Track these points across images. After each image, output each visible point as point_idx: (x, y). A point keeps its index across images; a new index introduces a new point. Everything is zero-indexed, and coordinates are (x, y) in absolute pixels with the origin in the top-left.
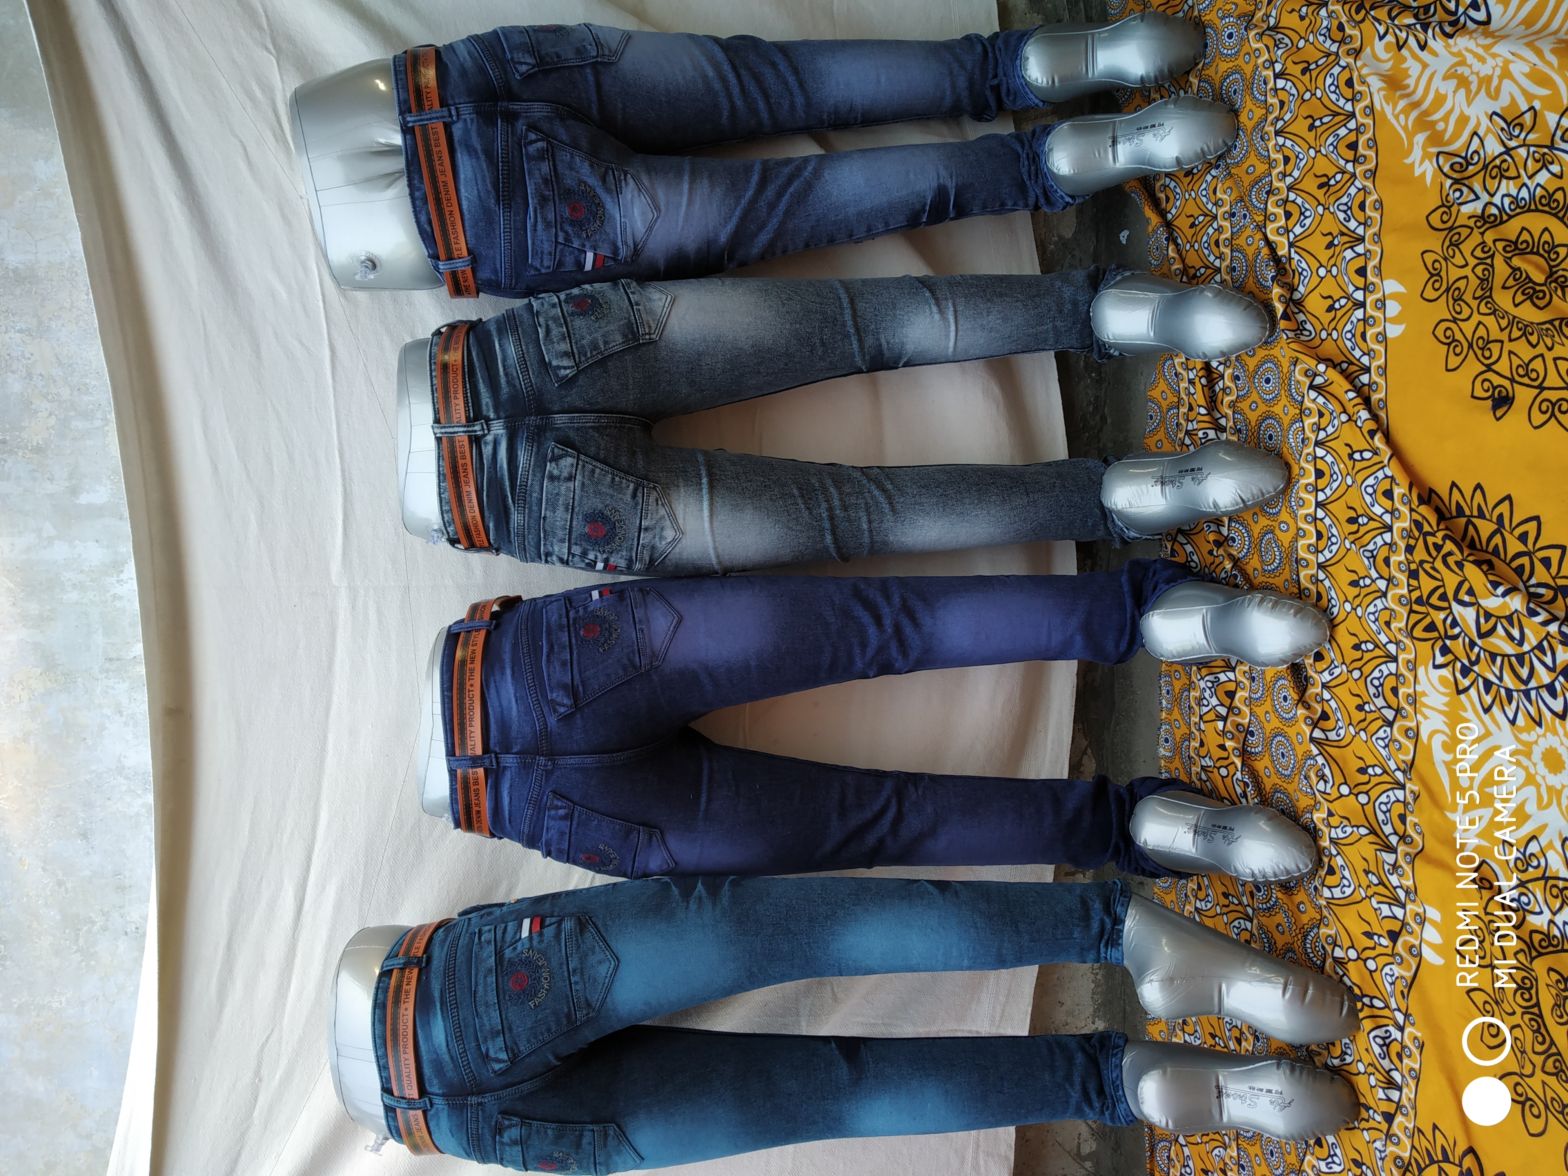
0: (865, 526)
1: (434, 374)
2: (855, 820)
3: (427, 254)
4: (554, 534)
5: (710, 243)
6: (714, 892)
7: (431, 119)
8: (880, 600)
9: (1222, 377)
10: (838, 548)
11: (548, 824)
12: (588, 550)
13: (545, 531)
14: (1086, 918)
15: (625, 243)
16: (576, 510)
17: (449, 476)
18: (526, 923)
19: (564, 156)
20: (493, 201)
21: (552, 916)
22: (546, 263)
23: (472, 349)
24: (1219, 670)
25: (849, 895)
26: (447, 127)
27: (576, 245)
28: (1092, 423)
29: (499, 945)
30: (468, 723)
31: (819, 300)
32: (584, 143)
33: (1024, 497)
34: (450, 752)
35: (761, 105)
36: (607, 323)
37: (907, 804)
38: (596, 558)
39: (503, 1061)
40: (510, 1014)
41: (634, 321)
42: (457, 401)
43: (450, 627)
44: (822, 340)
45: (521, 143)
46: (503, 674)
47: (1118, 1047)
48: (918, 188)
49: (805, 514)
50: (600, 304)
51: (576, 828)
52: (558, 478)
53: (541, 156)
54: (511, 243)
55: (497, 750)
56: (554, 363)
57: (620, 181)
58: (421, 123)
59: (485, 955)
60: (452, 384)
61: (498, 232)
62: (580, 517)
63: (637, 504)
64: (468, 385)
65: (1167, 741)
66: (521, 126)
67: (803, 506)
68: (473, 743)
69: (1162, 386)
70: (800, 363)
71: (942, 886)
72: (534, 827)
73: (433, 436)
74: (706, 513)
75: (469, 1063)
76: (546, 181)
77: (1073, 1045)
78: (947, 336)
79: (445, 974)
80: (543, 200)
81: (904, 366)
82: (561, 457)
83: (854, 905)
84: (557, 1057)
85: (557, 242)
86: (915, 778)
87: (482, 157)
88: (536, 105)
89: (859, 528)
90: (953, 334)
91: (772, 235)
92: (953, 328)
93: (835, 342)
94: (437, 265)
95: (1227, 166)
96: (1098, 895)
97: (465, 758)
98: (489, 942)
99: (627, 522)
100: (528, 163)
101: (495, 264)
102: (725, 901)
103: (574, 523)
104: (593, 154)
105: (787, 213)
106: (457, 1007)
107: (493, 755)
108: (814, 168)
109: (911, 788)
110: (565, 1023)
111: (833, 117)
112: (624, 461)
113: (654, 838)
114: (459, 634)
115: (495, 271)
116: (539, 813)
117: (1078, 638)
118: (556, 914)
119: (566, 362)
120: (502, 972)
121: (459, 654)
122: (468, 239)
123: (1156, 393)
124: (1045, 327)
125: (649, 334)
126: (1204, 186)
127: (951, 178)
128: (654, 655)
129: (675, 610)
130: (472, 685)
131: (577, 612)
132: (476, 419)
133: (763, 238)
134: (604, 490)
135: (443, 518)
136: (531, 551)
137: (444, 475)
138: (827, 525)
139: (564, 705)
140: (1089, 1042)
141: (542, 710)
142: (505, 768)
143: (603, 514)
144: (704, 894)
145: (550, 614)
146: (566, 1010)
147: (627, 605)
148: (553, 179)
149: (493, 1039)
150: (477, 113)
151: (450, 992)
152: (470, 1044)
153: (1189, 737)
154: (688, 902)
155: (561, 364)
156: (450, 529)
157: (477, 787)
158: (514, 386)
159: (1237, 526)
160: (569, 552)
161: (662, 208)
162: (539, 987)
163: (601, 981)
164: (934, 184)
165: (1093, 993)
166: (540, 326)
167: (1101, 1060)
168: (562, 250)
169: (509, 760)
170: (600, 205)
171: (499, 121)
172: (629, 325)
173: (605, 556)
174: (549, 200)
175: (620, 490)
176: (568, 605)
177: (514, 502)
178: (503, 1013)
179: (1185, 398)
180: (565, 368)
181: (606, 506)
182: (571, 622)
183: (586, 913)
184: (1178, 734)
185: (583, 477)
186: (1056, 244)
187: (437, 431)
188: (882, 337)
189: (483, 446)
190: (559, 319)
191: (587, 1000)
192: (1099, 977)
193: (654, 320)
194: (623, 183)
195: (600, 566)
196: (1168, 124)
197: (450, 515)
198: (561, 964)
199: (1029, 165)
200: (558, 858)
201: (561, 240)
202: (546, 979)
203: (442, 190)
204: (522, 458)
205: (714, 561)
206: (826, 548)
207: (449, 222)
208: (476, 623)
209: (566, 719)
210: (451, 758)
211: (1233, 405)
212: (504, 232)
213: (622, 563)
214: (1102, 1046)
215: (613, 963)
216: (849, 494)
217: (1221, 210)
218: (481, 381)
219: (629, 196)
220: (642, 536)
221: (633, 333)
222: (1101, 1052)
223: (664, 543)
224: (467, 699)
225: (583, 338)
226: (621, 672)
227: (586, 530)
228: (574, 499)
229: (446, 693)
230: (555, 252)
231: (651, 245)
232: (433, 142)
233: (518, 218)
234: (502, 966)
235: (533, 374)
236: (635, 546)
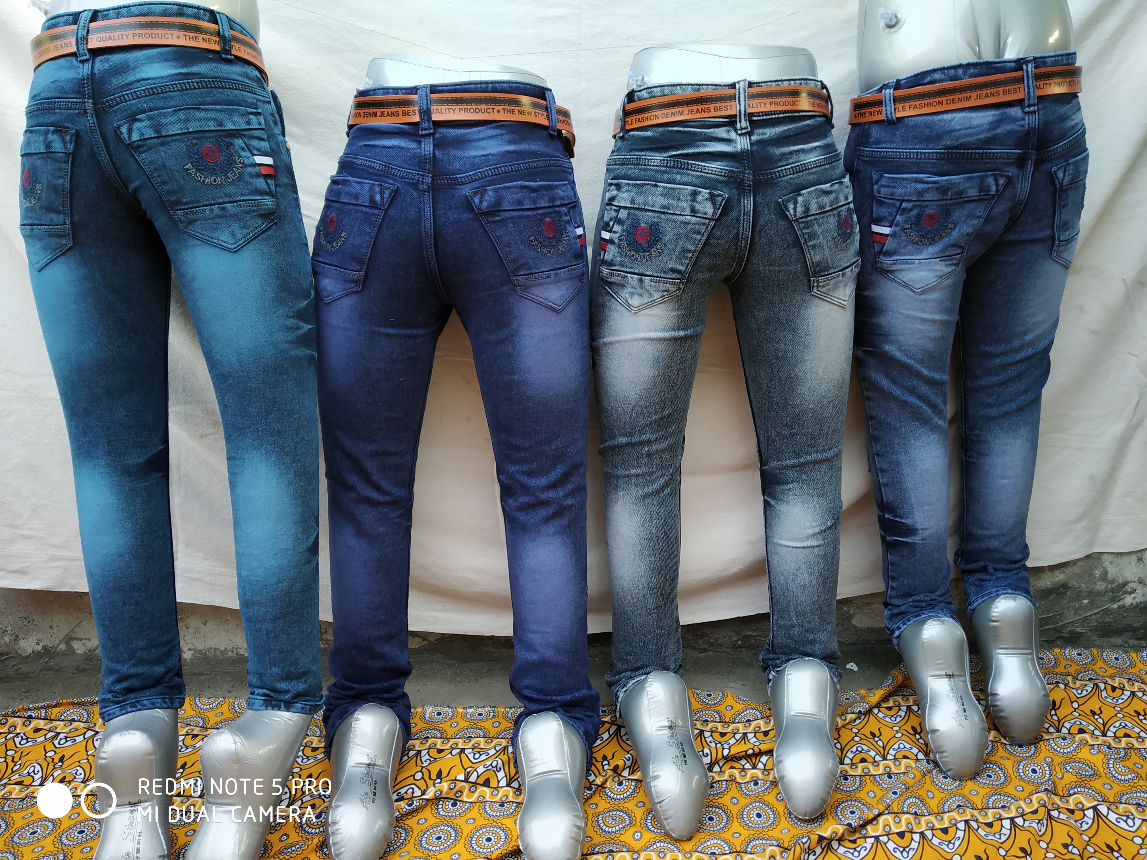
0: (633, 471)
1: (792, 82)
2: (371, 465)
3: (900, 78)
4: (639, 194)
5: (885, 336)
6: (303, 341)
7: (1028, 87)
8: (570, 487)
9: (754, 767)
10: (613, 448)
11: (365, 183)
12: (623, 225)
13: (642, 185)
14: (290, 677)
15: (895, 262)
16: (663, 216)
17: (698, 95)
18: (269, 161)
19: (980, 210)
20: (948, 143)
21: (276, 186)
22: (883, 190)
23: (813, 120)
24: (507, 772)
25: (304, 466)
26: (1020, 102)
27: (898, 218)
28: (700, 642)
29: (246, 133)
30: (463, 107)
31: (830, 432)
32: (989, 228)
33: (654, 606)
34: (434, 89)
35: (994, 380)
36: (830, 248)
37: (385, 510)
38: (615, 232)
39: (130, 136)
40: (178, 144)
41: (830, 272)
42: (768, 104)
43: (551, 90)
44: (796, 434)
45: (997, 170)
46: (510, 142)
47: (172, 703)
48: (916, 512)
49: (647, 421)
50: (846, 241)
51: (362, 211)
52: (694, 200)
53: (983, 189)
54: (906, 158)
55: (437, 135)
56: (800, 199)
57: (951, 260)
58: (1025, 78)
59: (235, 119)
60: (784, 100)
61: (917, 147)
62: (656, 220)
63: (665, 273)
64: (782, 115)
65: (439, 714)
66: (1012, 171)
67: (653, 419)
68: (443, 111)
69: (738, 707)
70: (777, 415)
71: (314, 549)
72: (362, 170)
73: (736, 81)
74: (653, 335)
75: (126, 101)
76: (960, 193)
77: (171, 662)
78: (792, 540)
79: (216, 78)
80: (943, 190)
81: (765, 500)
82: (714, 203)
83: (295, 472)
84: (136, 190)
85: (903, 201)
86: (407, 516)
87: (989, 135)
88: (1028, 186)
89: (630, 467)
90: (794, 544)
91: (886, 389)
92: (799, 544)
93: (793, 446)
94: (889, 88)
95: (930, 772)
96: (310, 686)
97: (429, 102)
98: (249, 123)
99: (649, 263)
100: (978, 177)
101: (886, 142)
102: (294, 352)
103: (650, 214)
104: (977, 236)
105: (906, 403)
106: (183, 90)
107: (432, 131)
108: (940, 426)
109: (399, 512)
110: (172, 199)
111: (976, 438)
112: (705, 261)
113: (353, 285)
114: (545, 99)
115: (878, 142)
116: (376, 175)
117: (535, 657)
118: (278, 189)
119: (800, 209)
120: (220, 136)
121: (525, 100)
122: (913, 118)
123: (730, 701)
124: (794, 618)
125: (818, 286)
126: (908, 746)
127: (922, 539)
128: (526, 288)
129: (566, 306)
130: (498, 111)
131: (566, 215)
132: (751, 122)
133: (884, 382)
134: (681, 243)
135: (656, 87)
136: (622, 170)
137: (699, 90)
138: (635, 439)
139: (481, 202)
140: (174, 676)
141: (476, 180)
142: (420, 142)
143: (658, 241)
144: (301, 332)
145: (564, 188)
146: (184, 200)
147: (571, 262)
148: (961, 200)
149: (152, 126)
150: (1028, 131)
151: (197, 83)
152: (146, 102)
153: (445, 738)
154: (293, 317)
155: (798, 205)
156: (644, 94)
157: (400, 113)
158: (780, 160)
159: (632, 787)
160: (620, 207)
161: (923, 297)
162: (206, 173)
163: (214, 235)
164: (918, 526)
165: (215, 649)
166: (832, 185)
167: (159, 688)
168: (895, 205)
169: (427, 147)
170: (933, 241)
171: (1020, 151)
172: (827, 268)
173: (616, 241)
174: (943, 195)
175: (679, 258)
176: (571, 205)
177: (672, 156)
178: (179, 137)
179: (729, 730)
180: (795, 209)
181: (665, 245)
182: (557, 209)
183: (280, 219)
184: (446, 726)
185: (694, 224)
186: (848, 612)
187: (742, 83)
188: (795, 485)
189: (726, 128)
190: (836, 203)
191: (195, 221)
192: (230, 653)
193: (829, 290)
194: (949, 262)
195: (606, 235)
196: (966, 723)
197: (659, 94)
198: (229, 196)
199: (926, 601)
200: (330, 191)
201: (904, 205)
202: (215, 181)
203: (962, 95)
204: (715, 166)
205: (607, 340)
206: (614, 437)
207: (931, 101)
208: (555, 116)
209: (468, 203)
210: (428, 89)
211: (732, 779)
212: (917, 153)
213: (608, 257)
214: (172, 688)
215: (233, 246)
216: (661, 458)
217: (891, 764)
218: (786, 128)
219: (937, 267)
220: (635, 276)
221: (820, 271)
222: (166, 687)
223: (627, 296)
224: (486, 107)
225: (820, 226)
226: (511, 257)
227: (643, 225)
228: (674, 214)
229: (490, 85)
230: (893, 199)
231: (890, 285)
232: (1007, 88)
233: (929, 166)
234: (225, 136)
235: (791, 179)
236: (625, 270)
